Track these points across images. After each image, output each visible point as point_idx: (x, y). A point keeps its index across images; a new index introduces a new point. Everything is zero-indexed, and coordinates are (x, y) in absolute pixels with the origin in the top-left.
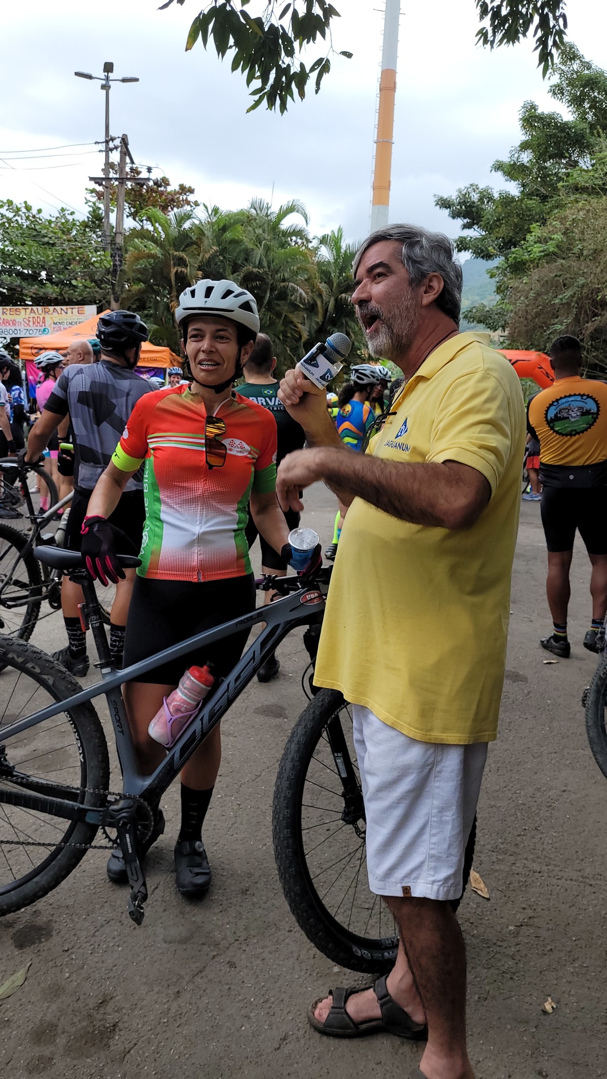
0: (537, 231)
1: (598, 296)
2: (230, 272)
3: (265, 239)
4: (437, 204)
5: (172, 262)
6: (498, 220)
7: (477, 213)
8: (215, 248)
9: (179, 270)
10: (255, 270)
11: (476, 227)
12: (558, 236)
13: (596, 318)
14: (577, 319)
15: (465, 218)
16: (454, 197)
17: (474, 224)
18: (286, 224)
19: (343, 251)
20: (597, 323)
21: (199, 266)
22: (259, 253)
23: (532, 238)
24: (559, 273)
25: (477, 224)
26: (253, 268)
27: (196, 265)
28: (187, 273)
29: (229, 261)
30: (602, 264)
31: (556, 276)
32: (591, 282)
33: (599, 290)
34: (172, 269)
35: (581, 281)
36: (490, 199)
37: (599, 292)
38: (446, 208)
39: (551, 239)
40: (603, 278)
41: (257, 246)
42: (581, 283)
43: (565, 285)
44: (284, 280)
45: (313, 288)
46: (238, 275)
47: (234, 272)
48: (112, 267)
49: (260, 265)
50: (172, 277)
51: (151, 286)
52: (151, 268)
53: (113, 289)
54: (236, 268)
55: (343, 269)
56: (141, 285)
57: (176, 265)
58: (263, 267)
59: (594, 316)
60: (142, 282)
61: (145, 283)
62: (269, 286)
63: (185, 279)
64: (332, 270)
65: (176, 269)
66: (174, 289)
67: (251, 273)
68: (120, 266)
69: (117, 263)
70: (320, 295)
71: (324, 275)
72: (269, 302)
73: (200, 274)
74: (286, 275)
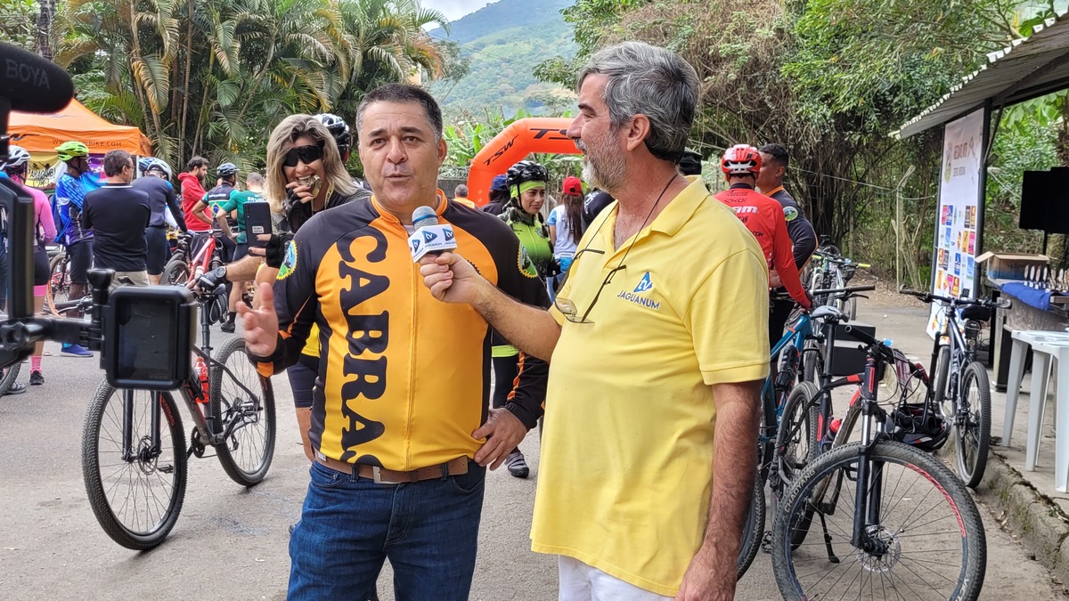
1: (709, 50)
2: (218, 19)
5: (132, 6)
9: (145, 17)
10: (254, 17)
13: (709, 78)
20: (710, 84)
21: (173, 12)
24: (658, 20)
26: (251, 14)
27: (170, 11)
28: (156, 22)
29: (216, 4)
30: (711, 7)
31: (655, 23)
32: (699, 31)
33: (710, 43)
34: (133, 16)
35: (687, 30)
37: (710, 45)
40: (714, 26)
42: (687, 32)
43: (666, 34)
44: (295, 30)
45: (335, 39)
46: (229, 24)
47: (223, 20)
48: (39, 12)
49: (261, 11)
50: (134, 27)
51: (100, 39)
52: (102, 14)
53: (42, 43)
54: (225, 15)
55: (372, 13)
56: (85, 38)
57: (137, 10)
58: (264, 13)
59: (707, 75)
60: (86, 33)
61: (90, 33)
62: (274, 39)
63: (153, 30)
64: (360, 17)
65: (139, 16)
66: (137, 43)
67: (247, 21)
68: (53, 10)
69: (48, 6)
70: (345, 49)
71: (346, 22)
72: (275, 60)
73: (175, 22)
74: (298, 24)
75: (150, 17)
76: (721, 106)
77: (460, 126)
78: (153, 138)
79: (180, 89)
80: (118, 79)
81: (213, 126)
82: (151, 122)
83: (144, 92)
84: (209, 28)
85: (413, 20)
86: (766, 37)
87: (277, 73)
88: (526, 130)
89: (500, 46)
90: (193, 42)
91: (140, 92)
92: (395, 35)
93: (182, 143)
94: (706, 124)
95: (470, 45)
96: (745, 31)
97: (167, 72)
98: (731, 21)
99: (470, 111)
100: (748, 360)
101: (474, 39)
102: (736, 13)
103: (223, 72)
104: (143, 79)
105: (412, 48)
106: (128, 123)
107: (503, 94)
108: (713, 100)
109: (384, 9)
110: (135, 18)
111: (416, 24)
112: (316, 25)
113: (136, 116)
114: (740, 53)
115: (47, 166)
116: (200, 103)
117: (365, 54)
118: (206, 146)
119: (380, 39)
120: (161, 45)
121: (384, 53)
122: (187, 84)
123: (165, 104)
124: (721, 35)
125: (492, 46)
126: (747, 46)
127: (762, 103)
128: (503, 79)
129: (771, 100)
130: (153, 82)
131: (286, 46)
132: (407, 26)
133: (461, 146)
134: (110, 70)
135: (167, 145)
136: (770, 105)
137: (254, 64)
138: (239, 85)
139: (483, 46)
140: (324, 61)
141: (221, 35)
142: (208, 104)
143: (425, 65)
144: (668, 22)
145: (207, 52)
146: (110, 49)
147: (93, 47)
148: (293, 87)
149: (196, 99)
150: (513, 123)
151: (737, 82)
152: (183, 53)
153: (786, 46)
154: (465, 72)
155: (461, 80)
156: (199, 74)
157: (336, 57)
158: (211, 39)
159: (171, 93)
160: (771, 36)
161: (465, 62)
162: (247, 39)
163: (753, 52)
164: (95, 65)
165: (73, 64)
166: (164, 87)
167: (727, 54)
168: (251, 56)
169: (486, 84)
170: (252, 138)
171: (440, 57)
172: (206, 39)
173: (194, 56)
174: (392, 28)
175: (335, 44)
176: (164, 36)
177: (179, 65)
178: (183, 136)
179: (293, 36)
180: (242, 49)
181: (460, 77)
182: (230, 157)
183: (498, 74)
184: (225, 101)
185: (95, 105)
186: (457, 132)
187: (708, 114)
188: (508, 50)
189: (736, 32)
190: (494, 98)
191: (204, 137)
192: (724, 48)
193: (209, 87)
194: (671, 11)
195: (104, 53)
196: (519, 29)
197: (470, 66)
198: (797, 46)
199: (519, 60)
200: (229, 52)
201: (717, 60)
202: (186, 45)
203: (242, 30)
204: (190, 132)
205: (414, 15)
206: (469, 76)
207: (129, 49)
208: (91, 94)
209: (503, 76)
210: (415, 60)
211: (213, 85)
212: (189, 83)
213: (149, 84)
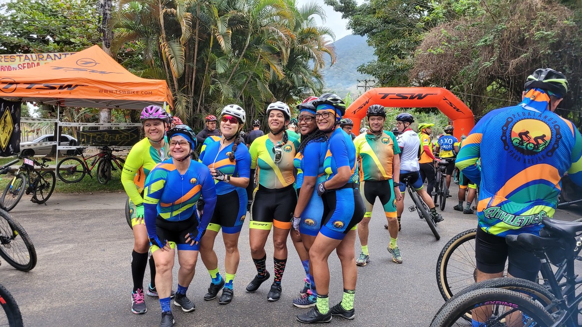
50: (161, 19)
53: (105, 36)
62: (250, 30)
65: (165, 10)
72: (250, 46)
73: (189, 15)
75: (173, 10)
79: (191, 64)
80: (151, 56)
81: (212, 87)
82: (173, 85)
83: (169, 64)
91: (166, 65)
93: (192, 98)
97: (183, 50)
103: (220, 50)
104: (167, 54)
116: (204, 73)
118: (206, 101)
120: (179, 30)
122: (195, 61)
123: (181, 72)
130: (174, 56)
134: (146, 51)
135: (183, 99)
142: (209, 73)
145: (209, 35)
149: (201, 70)
156: (203, 53)
158: (213, 27)
159: (185, 65)
162: (235, 29)
166: (181, 60)
168: (237, 44)
172: (209, 27)
173: (200, 42)
174: (311, 33)
176: (182, 24)
178: (193, 94)
179: (263, 28)
180: (233, 35)
184: (221, 70)
191: (206, 95)
193: (210, 61)
202: (195, 34)
204: (197, 92)
211: (213, 60)
212: (197, 60)
213: (171, 58)
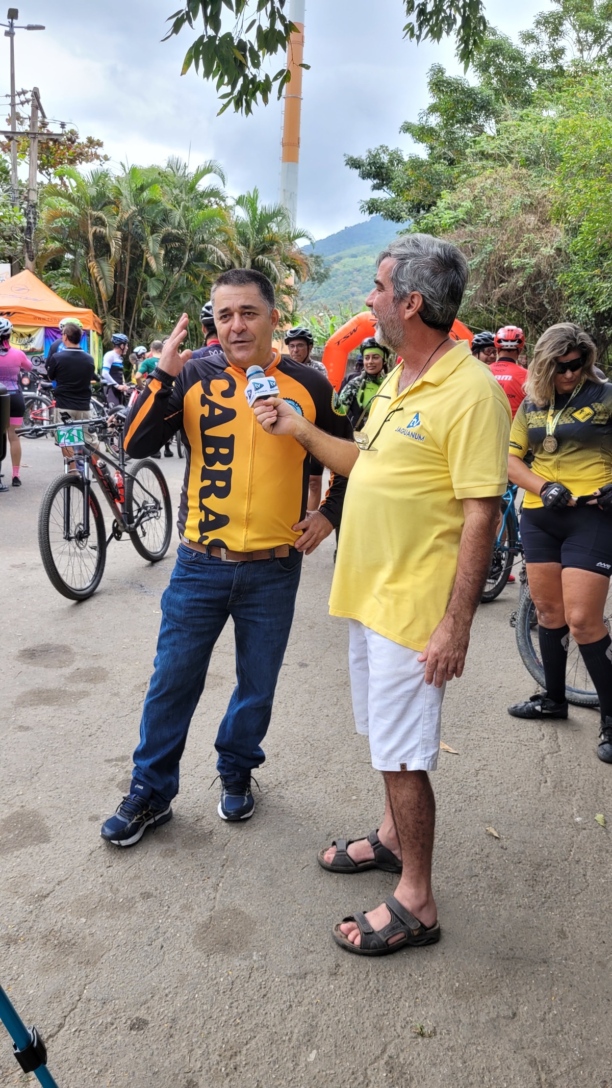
0: (447, 197)
1: (504, 263)
2: (149, 232)
3: (183, 200)
4: (347, 164)
5: (89, 222)
6: (409, 183)
7: (386, 174)
8: (134, 208)
9: (98, 230)
10: (174, 231)
11: (385, 188)
12: (467, 204)
13: (503, 284)
14: (485, 285)
15: (374, 179)
16: (364, 158)
17: (383, 185)
18: (204, 184)
19: (259, 212)
20: (504, 289)
21: (118, 227)
22: (177, 215)
23: (443, 204)
24: (468, 240)
25: (387, 184)
26: (172, 229)
27: (115, 226)
28: (106, 233)
29: (148, 221)
30: (508, 231)
31: (465, 242)
32: (498, 249)
33: (506, 258)
34: (90, 229)
35: (489, 248)
36: (400, 161)
38: (356, 168)
39: (460, 205)
40: (509, 245)
41: (175, 206)
43: (473, 251)
44: (203, 241)
45: (231, 249)
46: (157, 236)
47: (152, 233)
48: (25, 224)
49: (179, 227)
50: (91, 237)
51: (67, 245)
52: (68, 227)
53: (28, 247)
54: (154, 229)
55: (259, 231)
56: (57, 244)
57: (93, 225)
58: (182, 229)
59: (501, 282)
60: (58, 241)
61: (61, 242)
62: (188, 248)
63: (104, 239)
64: (250, 232)
65: (94, 228)
66: (92, 249)
67: (170, 234)
68: (35, 223)
69: (32, 221)
70: (238, 257)
71: (241, 236)
72: (188, 263)
73: (119, 234)
74: (205, 237)
75: (102, 229)
76: (510, 306)
77: (321, 317)
78: (102, 318)
79: (122, 283)
80: (79, 276)
81: (144, 310)
82: (102, 307)
83: (97, 284)
84: (143, 239)
85: (289, 236)
86: (548, 254)
87: (190, 274)
88: (366, 321)
89: (353, 259)
90: (131, 251)
91: (95, 285)
92: (275, 247)
93: (123, 323)
94: (500, 320)
95: (332, 257)
96: (532, 250)
97: (113, 270)
98: (522, 242)
99: (329, 307)
100: (487, 481)
101: (334, 253)
102: (526, 236)
103: (152, 272)
104: (96, 275)
105: (287, 258)
106: (86, 307)
107: (353, 295)
108: (505, 302)
109: (268, 228)
110: (92, 230)
111: (291, 239)
112: (219, 238)
113: (90, 301)
114: (527, 266)
115: (30, 336)
116: (136, 294)
117: (253, 261)
118: (139, 325)
119: (265, 250)
120: (109, 251)
121: (266, 261)
122: (127, 280)
123: (111, 294)
124: (514, 252)
125: (347, 259)
126: (533, 261)
127: (541, 305)
128: (354, 284)
129: (548, 303)
130: (103, 277)
131: (196, 254)
132: (284, 241)
133: (321, 331)
134: (74, 268)
135: (112, 323)
136: (547, 306)
137: (174, 266)
138: (163, 282)
139: (340, 258)
140: (223, 265)
141: (151, 244)
142: (141, 295)
143: (297, 272)
144: (475, 242)
145: (141, 257)
146: (74, 252)
147: (61, 252)
148: (201, 284)
149: (132, 291)
150: (358, 315)
151: (524, 288)
152: (125, 257)
153: (562, 262)
154: (326, 277)
155: (323, 284)
156: (135, 272)
157: (232, 263)
158: (144, 247)
159: (115, 286)
160: (552, 253)
161: (327, 270)
162: (169, 247)
163: (537, 265)
164: (63, 264)
165: (50, 264)
166: (111, 282)
167: (518, 267)
168: (172, 260)
169: (341, 287)
170: (172, 321)
171: (307, 265)
172: (140, 247)
173: (132, 259)
174: (273, 242)
175: (231, 253)
176: (111, 244)
177: (121, 265)
178: (124, 318)
179: (202, 246)
180: (166, 255)
181: (323, 281)
182: (156, 333)
183: (350, 280)
184: (153, 293)
185: (64, 293)
186: (319, 322)
187: (503, 312)
188: (359, 262)
189: (526, 250)
190: (347, 297)
191: (138, 318)
192: (515, 262)
193: (142, 282)
194: (478, 233)
195: (71, 257)
196: (368, 246)
197: (330, 273)
198: (571, 262)
199: (366, 270)
200: (156, 256)
201: (510, 271)
202: (127, 251)
203: (166, 241)
204: (128, 314)
205: (289, 233)
206: (329, 281)
207: (87, 253)
208: (61, 285)
209: (354, 281)
210: (289, 267)
211: (145, 281)
212: (129, 279)
213: (101, 279)
